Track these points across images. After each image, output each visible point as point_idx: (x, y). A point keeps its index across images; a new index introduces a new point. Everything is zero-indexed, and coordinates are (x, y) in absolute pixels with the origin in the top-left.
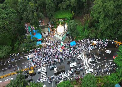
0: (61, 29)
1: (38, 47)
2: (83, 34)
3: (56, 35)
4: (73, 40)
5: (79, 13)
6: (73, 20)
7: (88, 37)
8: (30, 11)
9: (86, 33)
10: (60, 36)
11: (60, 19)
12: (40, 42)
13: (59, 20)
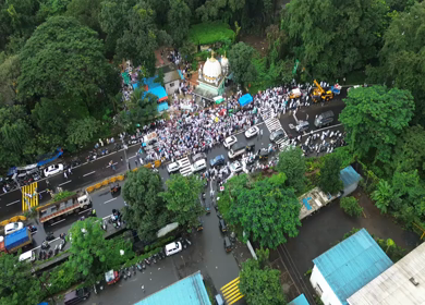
0: (213, 68)
1: (161, 117)
2: (268, 76)
3: (201, 86)
4: (244, 93)
5: (251, 26)
6: (241, 43)
7: (278, 82)
8: (139, 28)
9: (274, 71)
10: (213, 84)
11: (203, 45)
12: (165, 105)
13: (202, 48)
